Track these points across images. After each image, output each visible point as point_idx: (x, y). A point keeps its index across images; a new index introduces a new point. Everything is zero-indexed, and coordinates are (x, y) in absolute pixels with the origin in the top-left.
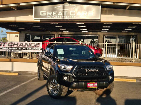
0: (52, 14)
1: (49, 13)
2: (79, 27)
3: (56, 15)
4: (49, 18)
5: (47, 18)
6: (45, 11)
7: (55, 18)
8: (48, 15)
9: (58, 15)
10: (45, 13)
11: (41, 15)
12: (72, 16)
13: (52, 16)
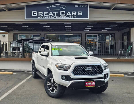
0: (43, 14)
1: (40, 13)
2: (65, 26)
3: (47, 15)
4: (40, 18)
5: (38, 18)
6: (36, 12)
7: (46, 18)
8: (39, 15)
9: (49, 15)
10: (36, 14)
11: (32, 15)
12: (62, 16)
13: (44, 16)
